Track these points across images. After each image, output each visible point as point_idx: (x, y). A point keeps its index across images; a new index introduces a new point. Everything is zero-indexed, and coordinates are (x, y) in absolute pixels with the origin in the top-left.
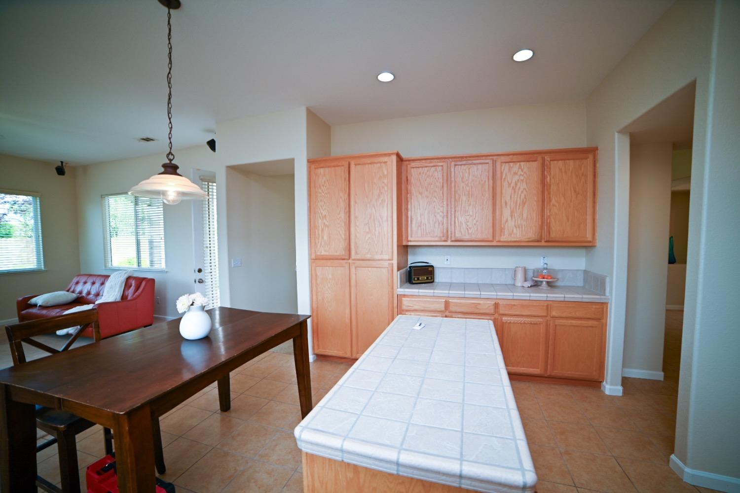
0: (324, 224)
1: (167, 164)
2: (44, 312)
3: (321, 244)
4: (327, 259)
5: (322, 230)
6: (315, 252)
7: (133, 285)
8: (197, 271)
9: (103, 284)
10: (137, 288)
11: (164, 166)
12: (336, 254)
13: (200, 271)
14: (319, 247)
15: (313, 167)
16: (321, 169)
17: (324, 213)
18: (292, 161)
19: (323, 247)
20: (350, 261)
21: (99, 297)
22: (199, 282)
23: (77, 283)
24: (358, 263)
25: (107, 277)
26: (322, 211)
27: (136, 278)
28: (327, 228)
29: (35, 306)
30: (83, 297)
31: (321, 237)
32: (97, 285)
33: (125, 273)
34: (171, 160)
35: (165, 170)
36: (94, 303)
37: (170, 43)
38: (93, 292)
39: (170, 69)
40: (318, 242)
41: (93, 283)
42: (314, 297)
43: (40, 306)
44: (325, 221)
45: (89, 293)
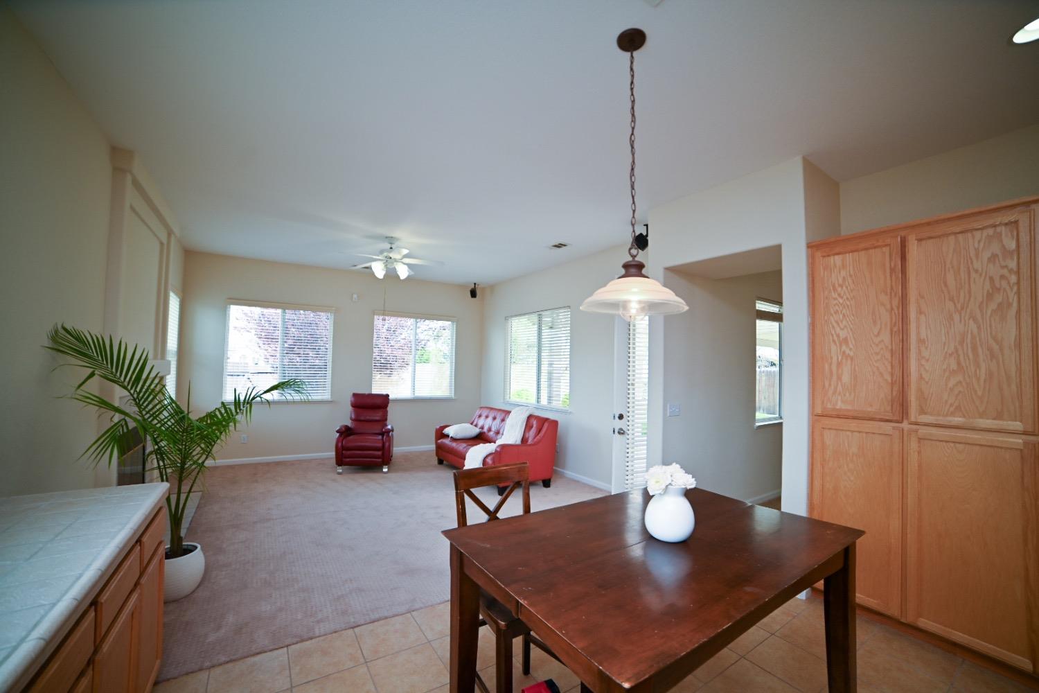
0: (844, 352)
1: (630, 261)
2: (454, 445)
3: (836, 388)
4: (847, 418)
5: (839, 364)
6: (823, 402)
7: (535, 426)
8: (617, 418)
9: (503, 420)
10: (539, 431)
11: (626, 266)
12: (869, 409)
13: (621, 417)
14: (831, 392)
15: (818, 254)
16: (836, 257)
17: (843, 334)
18: (777, 249)
19: (840, 394)
20: (905, 425)
21: (499, 436)
22: (619, 433)
23: (480, 416)
24: (923, 431)
25: (508, 413)
26: (838, 330)
27: (538, 418)
28: (849, 362)
29: (448, 436)
30: (484, 433)
31: (835, 377)
32: (498, 420)
33: (528, 410)
34: (634, 257)
35: (626, 272)
36: (495, 442)
37: (632, 95)
38: (493, 429)
39: (633, 128)
40: (830, 385)
41: (494, 418)
42: (817, 483)
43: (451, 437)
44: (844, 348)
45: (490, 430)
